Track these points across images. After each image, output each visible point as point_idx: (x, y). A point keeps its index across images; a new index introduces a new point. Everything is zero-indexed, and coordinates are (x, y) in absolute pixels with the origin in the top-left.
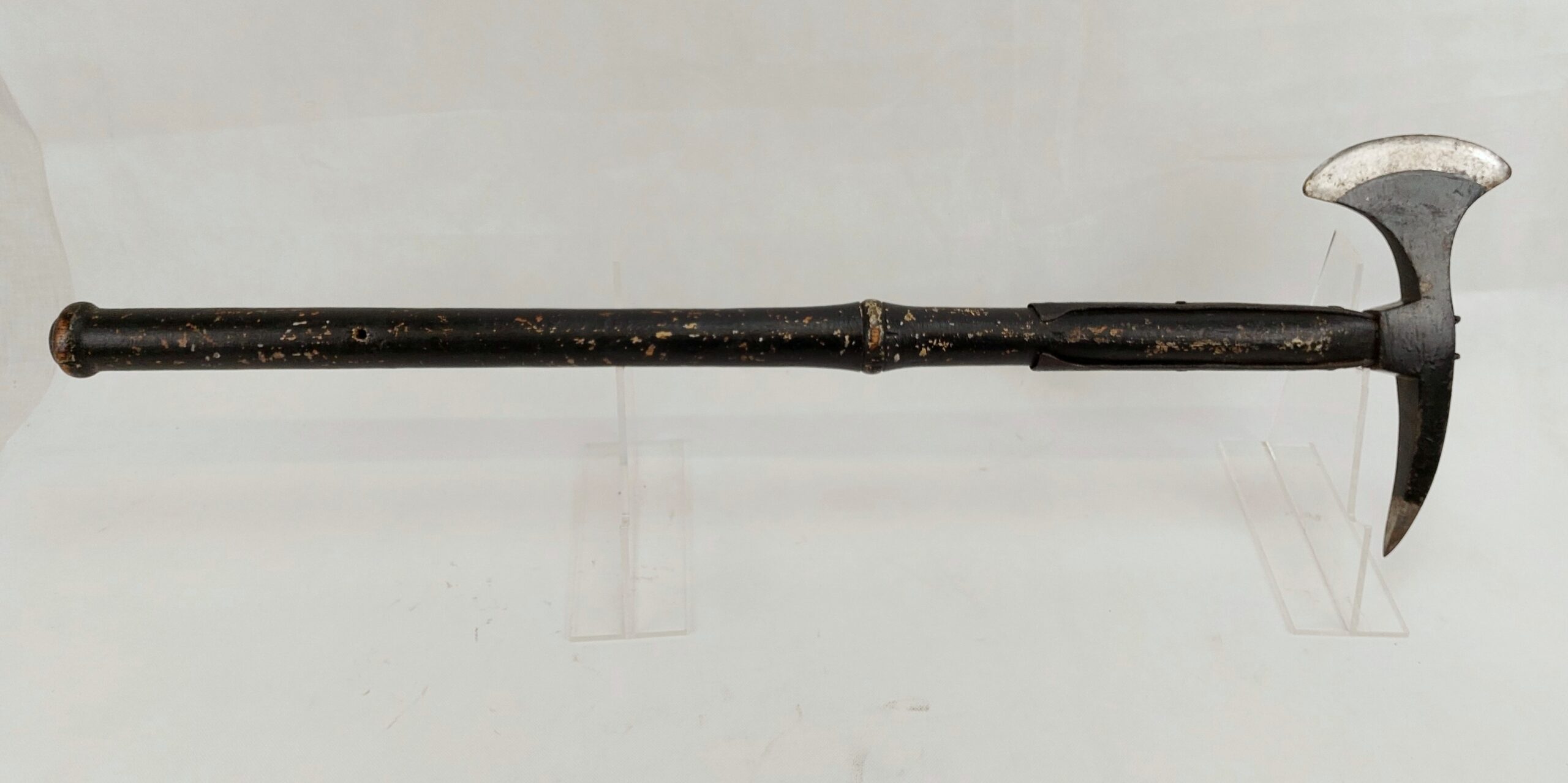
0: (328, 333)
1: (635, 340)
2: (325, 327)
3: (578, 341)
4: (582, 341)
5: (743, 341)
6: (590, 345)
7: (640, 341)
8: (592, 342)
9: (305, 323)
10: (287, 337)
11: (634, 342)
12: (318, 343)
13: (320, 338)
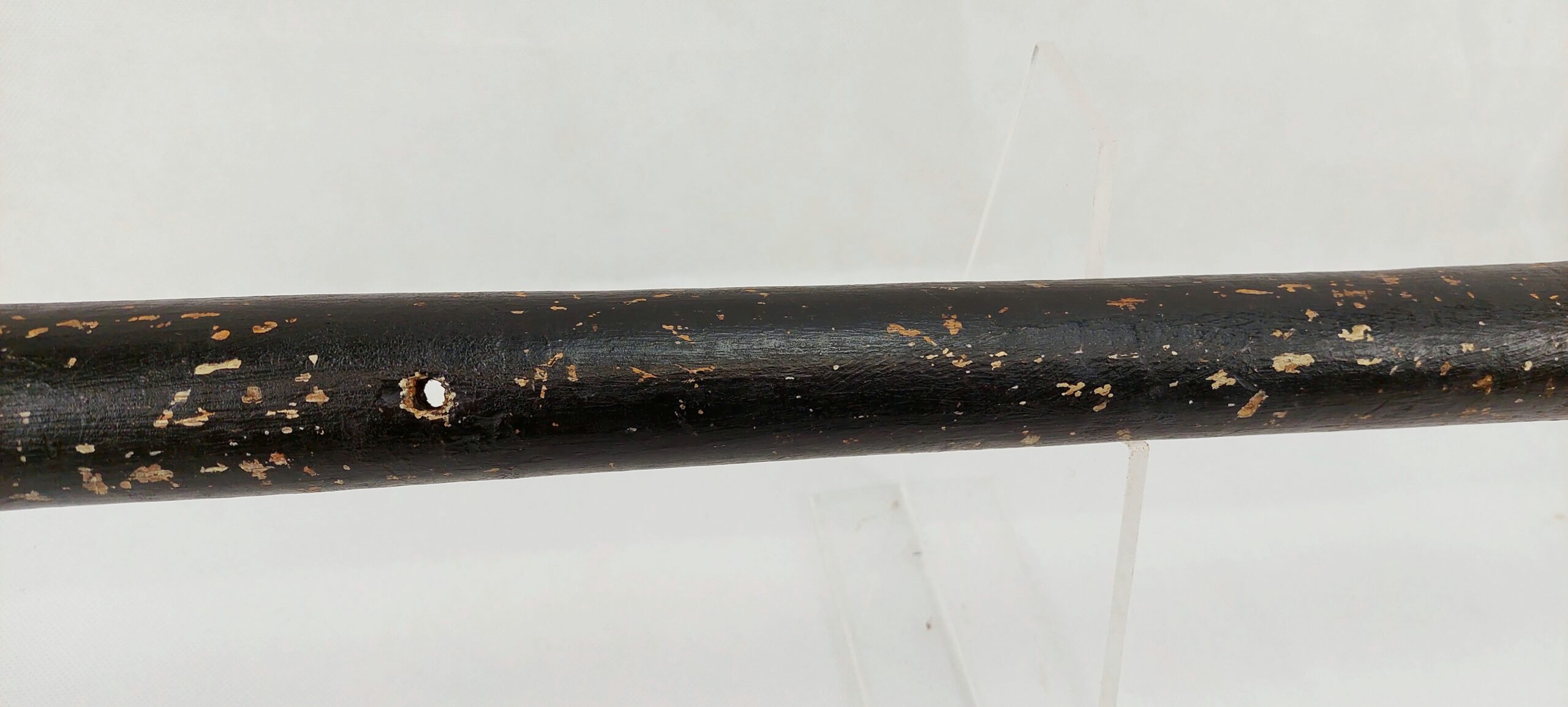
0: (318, 397)
1: (1220, 379)
2: (305, 378)
3: (1066, 389)
4: (1077, 389)
5: (1484, 373)
6: (1099, 399)
7: (1232, 382)
8: (1104, 390)
9: (235, 364)
10: (176, 416)
11: (1215, 386)
12: (288, 430)
13: (292, 414)
